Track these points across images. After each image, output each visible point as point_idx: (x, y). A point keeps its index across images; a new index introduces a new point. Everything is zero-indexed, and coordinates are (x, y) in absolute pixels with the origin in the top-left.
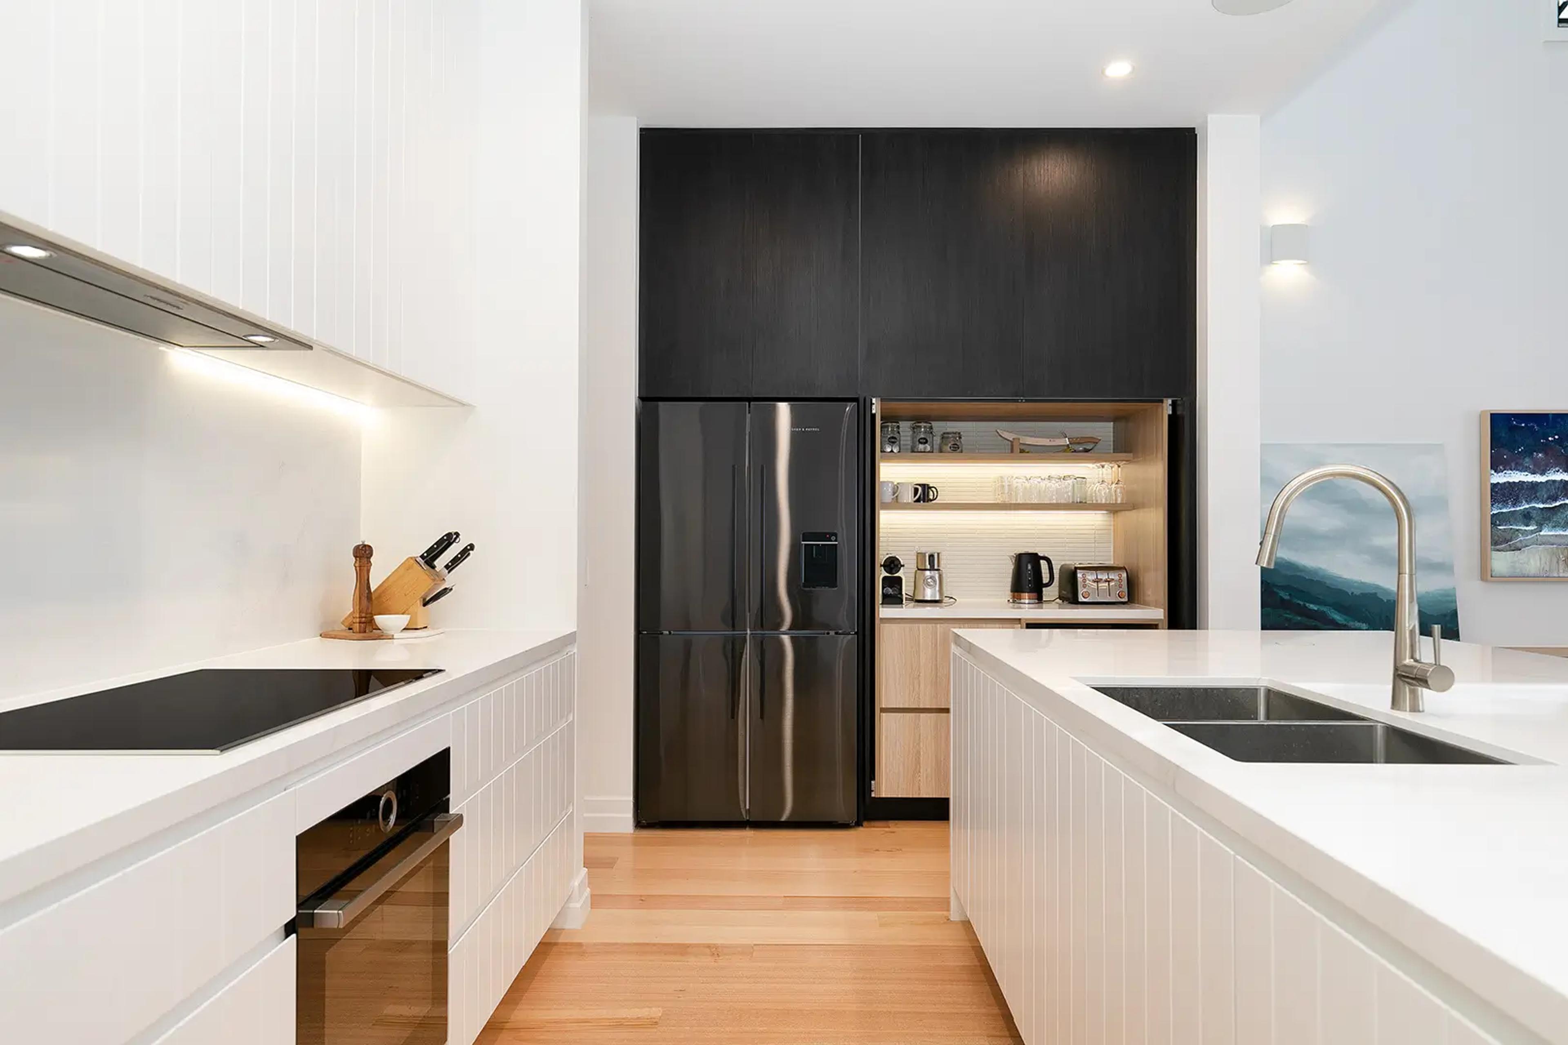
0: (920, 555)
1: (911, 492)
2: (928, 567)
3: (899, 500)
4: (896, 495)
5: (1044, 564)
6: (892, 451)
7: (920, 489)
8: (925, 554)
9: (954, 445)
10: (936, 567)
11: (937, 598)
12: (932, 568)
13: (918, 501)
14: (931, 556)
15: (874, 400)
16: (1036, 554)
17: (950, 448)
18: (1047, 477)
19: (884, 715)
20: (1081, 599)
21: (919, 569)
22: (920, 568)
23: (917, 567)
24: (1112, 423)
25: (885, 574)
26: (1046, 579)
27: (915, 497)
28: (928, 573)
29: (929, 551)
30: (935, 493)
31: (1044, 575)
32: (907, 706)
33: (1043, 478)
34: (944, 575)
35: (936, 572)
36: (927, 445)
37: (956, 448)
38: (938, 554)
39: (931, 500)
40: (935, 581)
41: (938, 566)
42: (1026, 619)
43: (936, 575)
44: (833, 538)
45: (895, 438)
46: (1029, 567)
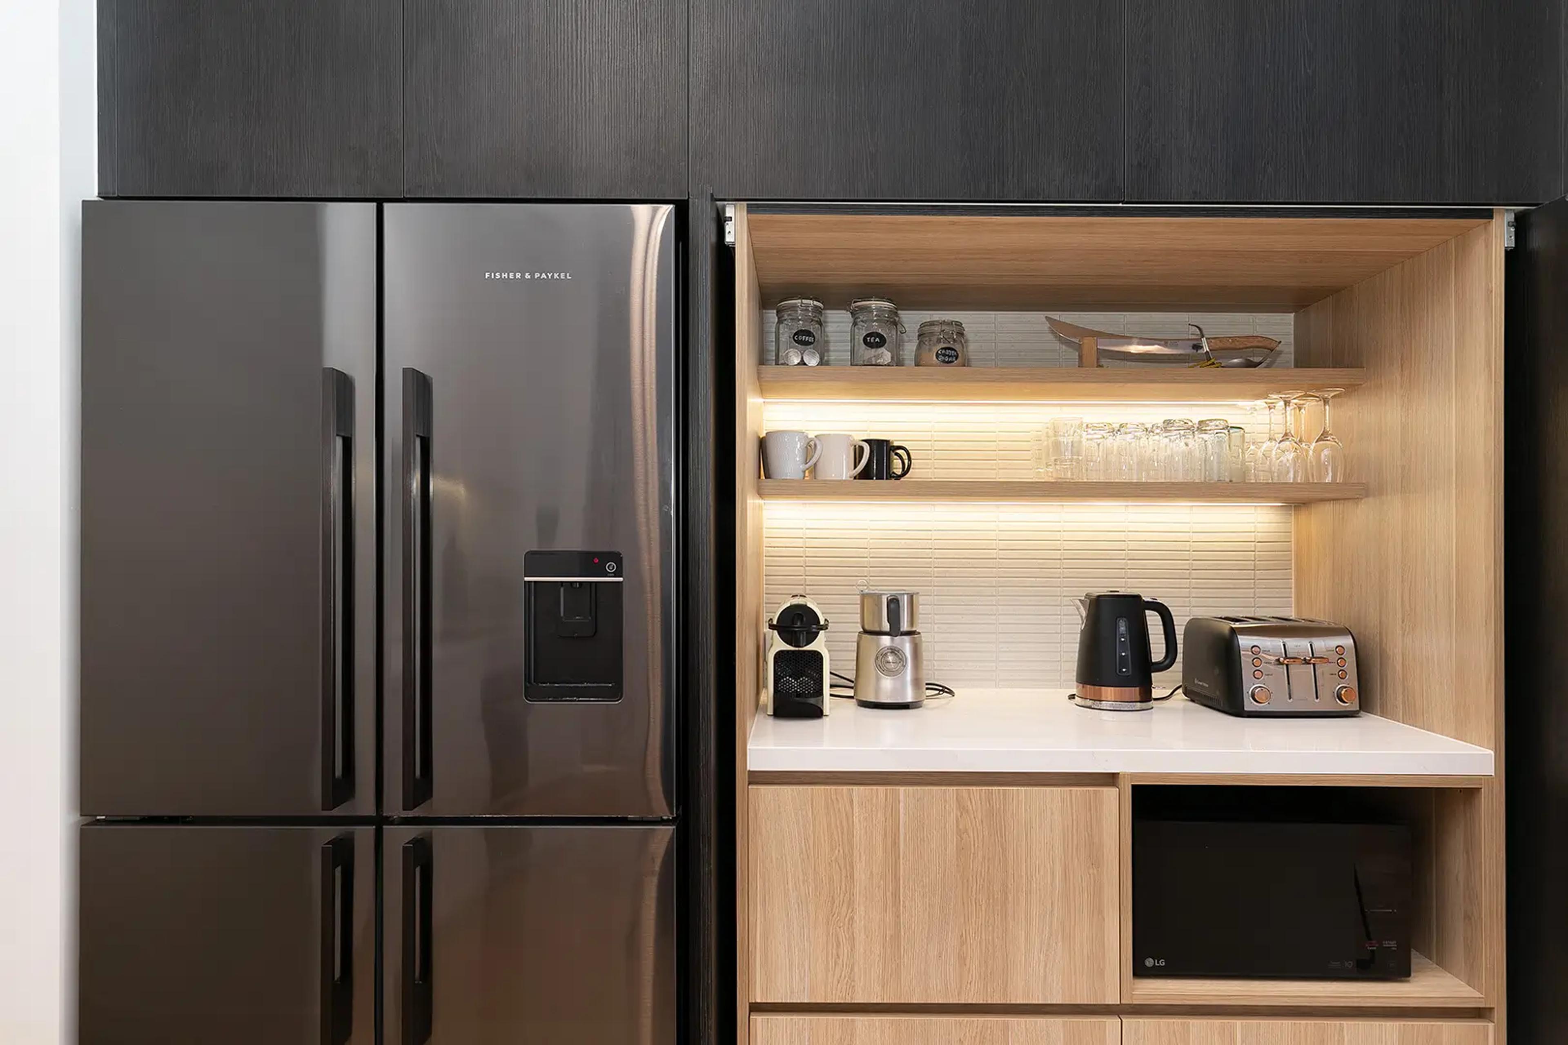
0: (868, 599)
1: (848, 457)
2: (886, 627)
3: (821, 476)
4: (811, 463)
5: (1153, 620)
6: (802, 363)
7: (867, 448)
8: (879, 596)
9: (945, 349)
10: (905, 626)
11: (909, 699)
12: (895, 631)
13: (865, 474)
14: (894, 603)
15: (730, 212)
16: (1138, 597)
17: (937, 355)
18: (1161, 424)
19: (759, 1019)
20: (1249, 705)
21: (866, 632)
22: (867, 627)
23: (863, 628)
24: (1292, 315)
25: (779, 645)
26: (1158, 652)
27: (855, 467)
28: (886, 640)
29: (887, 592)
30: (905, 457)
31: (1153, 647)
32: (820, 1000)
33: (1149, 426)
34: (924, 646)
35: (907, 638)
36: (882, 350)
37: (949, 356)
38: (911, 597)
39: (898, 477)
40: (901, 660)
41: (912, 622)
42: (1133, 775)
43: (906, 645)
44: (611, 566)
45: (808, 333)
46: (1122, 628)
